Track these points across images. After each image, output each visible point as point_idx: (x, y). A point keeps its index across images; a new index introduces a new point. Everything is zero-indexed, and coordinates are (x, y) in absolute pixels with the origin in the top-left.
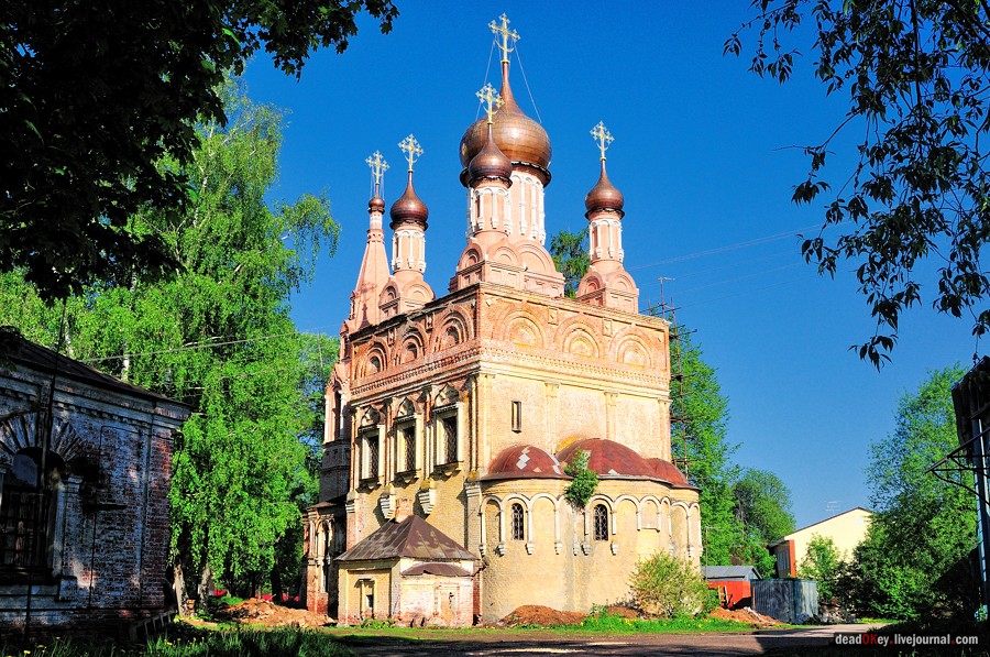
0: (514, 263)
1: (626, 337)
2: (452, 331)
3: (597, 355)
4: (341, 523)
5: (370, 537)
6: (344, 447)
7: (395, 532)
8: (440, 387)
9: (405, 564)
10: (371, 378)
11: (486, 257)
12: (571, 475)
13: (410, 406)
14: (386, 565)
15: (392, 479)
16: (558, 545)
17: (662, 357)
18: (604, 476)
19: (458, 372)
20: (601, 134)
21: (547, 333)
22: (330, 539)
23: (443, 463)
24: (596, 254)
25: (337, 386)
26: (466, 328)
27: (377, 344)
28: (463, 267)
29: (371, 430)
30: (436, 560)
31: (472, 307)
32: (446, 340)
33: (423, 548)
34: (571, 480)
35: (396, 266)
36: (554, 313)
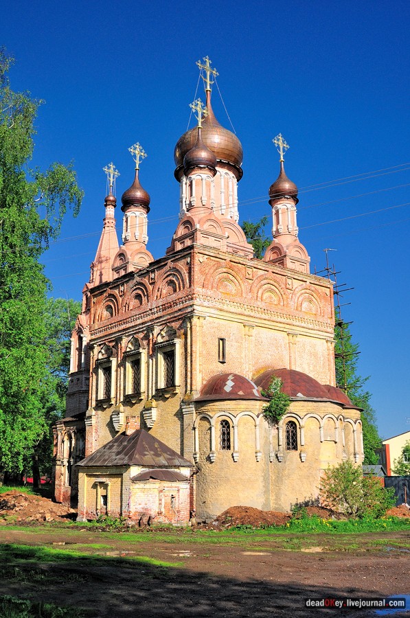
0: (219, 231)
1: (303, 291)
2: (171, 283)
3: (282, 304)
4: (81, 433)
5: (105, 446)
6: (84, 376)
7: (126, 443)
8: (161, 328)
9: (135, 471)
10: (106, 322)
11: (198, 226)
12: (267, 397)
13: (136, 343)
14: (118, 471)
15: (122, 400)
16: (258, 454)
17: (328, 308)
18: (294, 398)
19: (176, 315)
20: (280, 142)
21: (245, 286)
22: (73, 445)
23: (163, 387)
24: (277, 230)
25: (80, 331)
26: (183, 280)
27: (110, 295)
28: (179, 235)
29: (105, 362)
30: (160, 467)
31: (188, 264)
32: (166, 289)
33: (149, 457)
34: (268, 401)
35: (125, 238)
36: (250, 271)
